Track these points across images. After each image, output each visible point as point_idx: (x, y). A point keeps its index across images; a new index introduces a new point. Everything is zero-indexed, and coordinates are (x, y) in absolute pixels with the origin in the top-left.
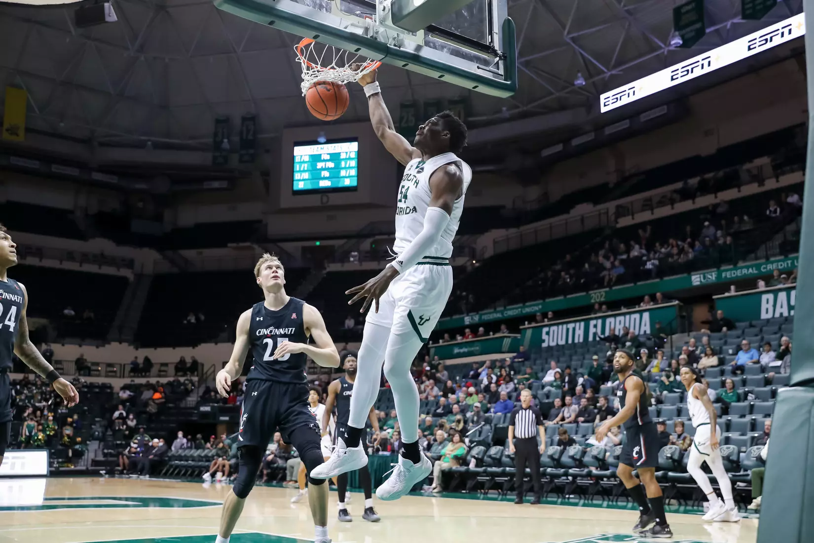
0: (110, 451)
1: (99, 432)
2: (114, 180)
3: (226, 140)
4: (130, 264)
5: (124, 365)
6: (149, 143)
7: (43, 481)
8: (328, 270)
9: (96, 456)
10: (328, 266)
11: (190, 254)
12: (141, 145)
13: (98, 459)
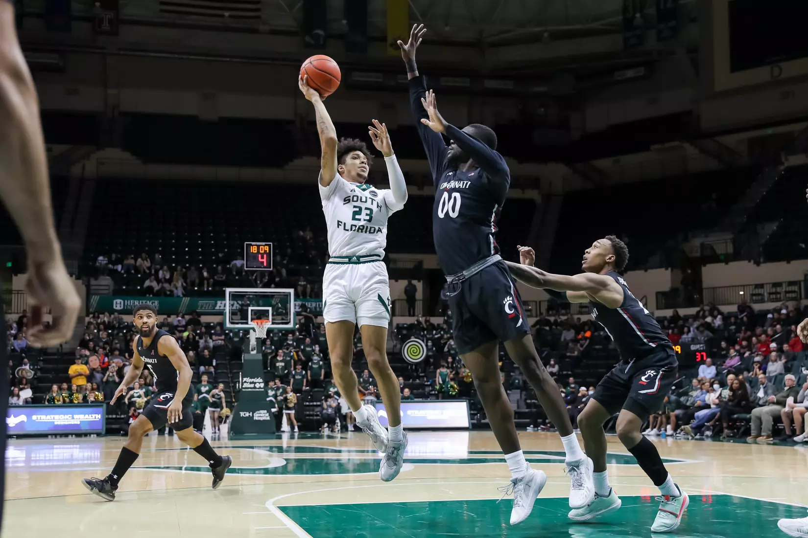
0: (533, 401)
1: (519, 380)
2: (508, 85)
3: (638, 15)
4: (535, 183)
5: (540, 302)
6: (546, 34)
7: (466, 435)
8: (786, 164)
9: (518, 407)
10: (787, 160)
11: (604, 164)
12: (536, 39)
13: (520, 410)
